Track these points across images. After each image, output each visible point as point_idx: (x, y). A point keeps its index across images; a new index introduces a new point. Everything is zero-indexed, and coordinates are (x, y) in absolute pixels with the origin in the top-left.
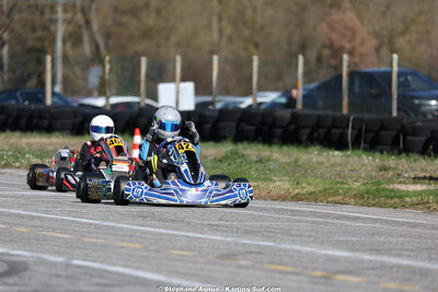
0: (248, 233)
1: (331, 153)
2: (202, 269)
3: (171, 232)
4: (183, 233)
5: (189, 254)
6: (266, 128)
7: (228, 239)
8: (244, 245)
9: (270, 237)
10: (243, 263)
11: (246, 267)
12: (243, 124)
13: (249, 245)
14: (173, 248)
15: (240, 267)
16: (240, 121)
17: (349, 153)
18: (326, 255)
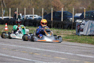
0: (21, 45)
2: (7, 52)
3: (5, 44)
4: (7, 45)
5: (6, 49)
6: (35, 23)
7: (16, 46)
8: (19, 47)
9: (26, 46)
10: (17, 51)
11: (17, 52)
12: (30, 23)
13: (20, 47)
15: (15, 52)
17: (52, 29)
18: (35, 49)
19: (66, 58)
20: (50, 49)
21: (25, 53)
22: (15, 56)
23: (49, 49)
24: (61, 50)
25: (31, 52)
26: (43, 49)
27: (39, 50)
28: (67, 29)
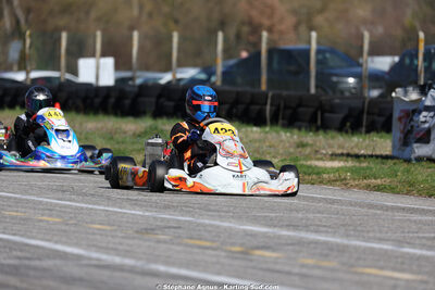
0: (167, 207)
1: (249, 129)
4: (102, 208)
5: (108, 228)
7: (147, 214)
8: (163, 220)
9: (189, 212)
10: (162, 238)
11: (165, 242)
12: (162, 100)
13: (169, 220)
14: (92, 223)
15: (159, 241)
16: (160, 96)
17: (267, 129)
18: (244, 231)
19: (412, 272)
20: (312, 228)
21: (207, 248)
22: (167, 263)
23: (307, 228)
24: (371, 235)
25: (233, 244)
26: (281, 227)
27: (265, 235)
28: (341, 129)
